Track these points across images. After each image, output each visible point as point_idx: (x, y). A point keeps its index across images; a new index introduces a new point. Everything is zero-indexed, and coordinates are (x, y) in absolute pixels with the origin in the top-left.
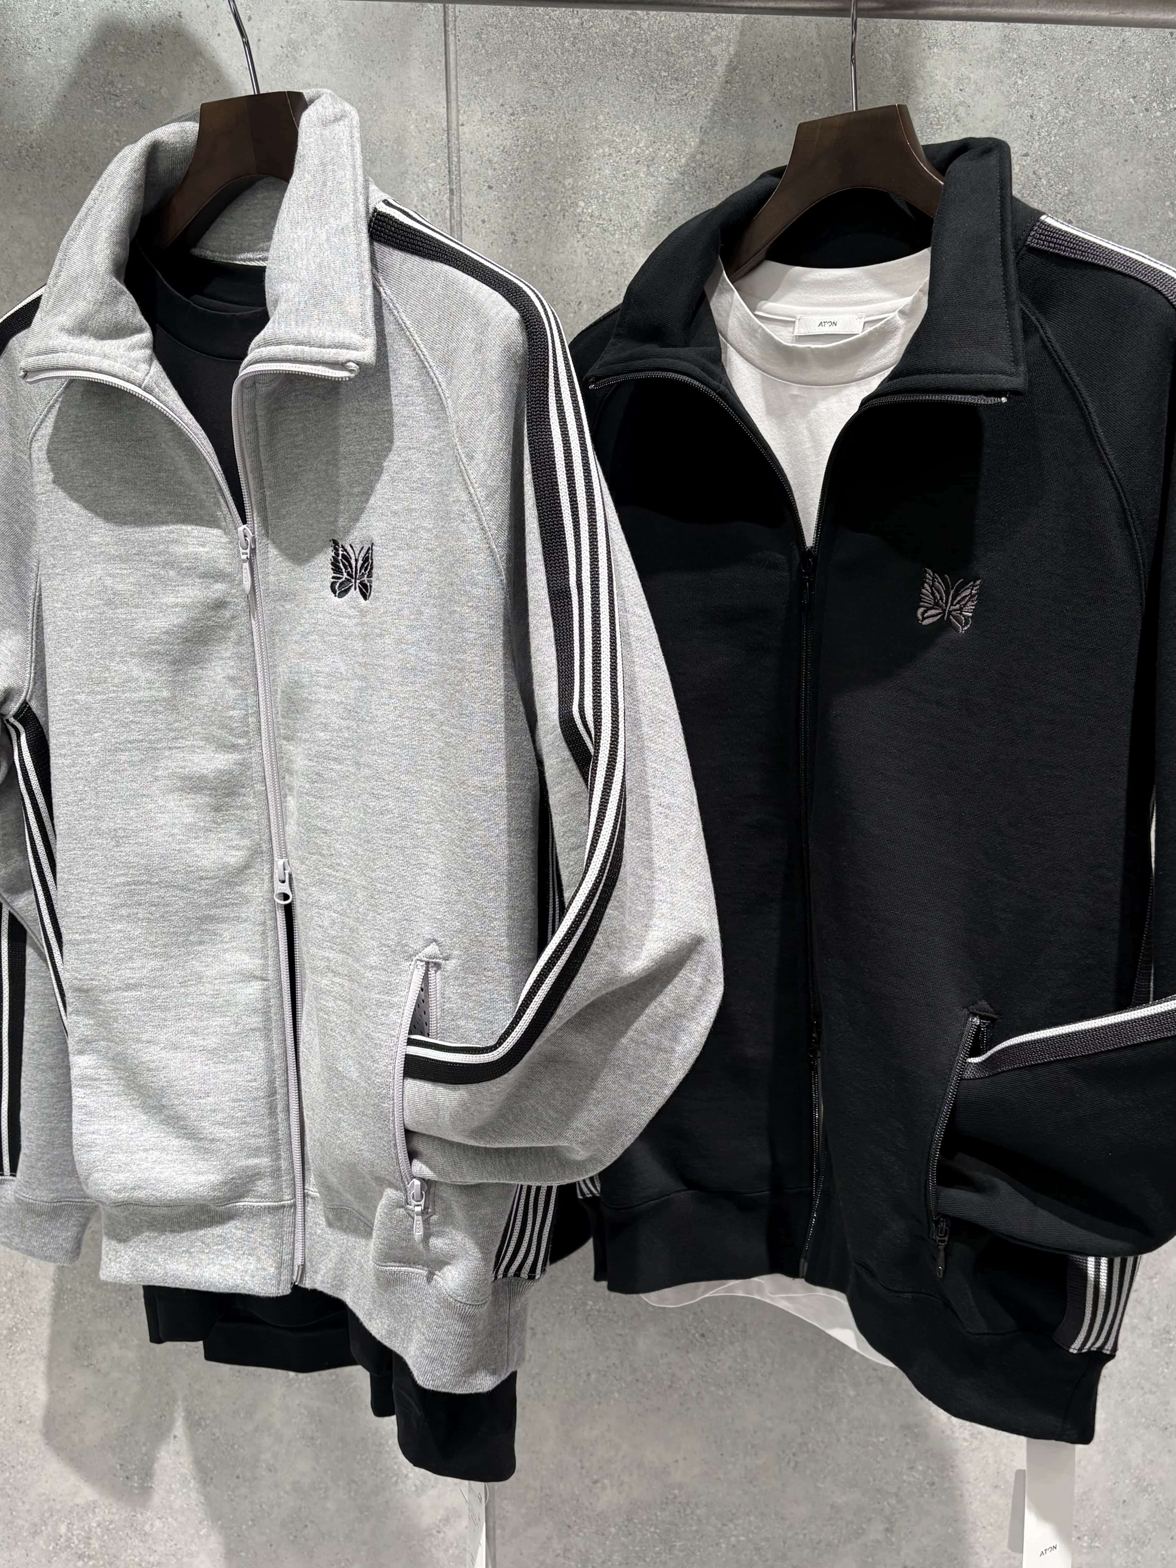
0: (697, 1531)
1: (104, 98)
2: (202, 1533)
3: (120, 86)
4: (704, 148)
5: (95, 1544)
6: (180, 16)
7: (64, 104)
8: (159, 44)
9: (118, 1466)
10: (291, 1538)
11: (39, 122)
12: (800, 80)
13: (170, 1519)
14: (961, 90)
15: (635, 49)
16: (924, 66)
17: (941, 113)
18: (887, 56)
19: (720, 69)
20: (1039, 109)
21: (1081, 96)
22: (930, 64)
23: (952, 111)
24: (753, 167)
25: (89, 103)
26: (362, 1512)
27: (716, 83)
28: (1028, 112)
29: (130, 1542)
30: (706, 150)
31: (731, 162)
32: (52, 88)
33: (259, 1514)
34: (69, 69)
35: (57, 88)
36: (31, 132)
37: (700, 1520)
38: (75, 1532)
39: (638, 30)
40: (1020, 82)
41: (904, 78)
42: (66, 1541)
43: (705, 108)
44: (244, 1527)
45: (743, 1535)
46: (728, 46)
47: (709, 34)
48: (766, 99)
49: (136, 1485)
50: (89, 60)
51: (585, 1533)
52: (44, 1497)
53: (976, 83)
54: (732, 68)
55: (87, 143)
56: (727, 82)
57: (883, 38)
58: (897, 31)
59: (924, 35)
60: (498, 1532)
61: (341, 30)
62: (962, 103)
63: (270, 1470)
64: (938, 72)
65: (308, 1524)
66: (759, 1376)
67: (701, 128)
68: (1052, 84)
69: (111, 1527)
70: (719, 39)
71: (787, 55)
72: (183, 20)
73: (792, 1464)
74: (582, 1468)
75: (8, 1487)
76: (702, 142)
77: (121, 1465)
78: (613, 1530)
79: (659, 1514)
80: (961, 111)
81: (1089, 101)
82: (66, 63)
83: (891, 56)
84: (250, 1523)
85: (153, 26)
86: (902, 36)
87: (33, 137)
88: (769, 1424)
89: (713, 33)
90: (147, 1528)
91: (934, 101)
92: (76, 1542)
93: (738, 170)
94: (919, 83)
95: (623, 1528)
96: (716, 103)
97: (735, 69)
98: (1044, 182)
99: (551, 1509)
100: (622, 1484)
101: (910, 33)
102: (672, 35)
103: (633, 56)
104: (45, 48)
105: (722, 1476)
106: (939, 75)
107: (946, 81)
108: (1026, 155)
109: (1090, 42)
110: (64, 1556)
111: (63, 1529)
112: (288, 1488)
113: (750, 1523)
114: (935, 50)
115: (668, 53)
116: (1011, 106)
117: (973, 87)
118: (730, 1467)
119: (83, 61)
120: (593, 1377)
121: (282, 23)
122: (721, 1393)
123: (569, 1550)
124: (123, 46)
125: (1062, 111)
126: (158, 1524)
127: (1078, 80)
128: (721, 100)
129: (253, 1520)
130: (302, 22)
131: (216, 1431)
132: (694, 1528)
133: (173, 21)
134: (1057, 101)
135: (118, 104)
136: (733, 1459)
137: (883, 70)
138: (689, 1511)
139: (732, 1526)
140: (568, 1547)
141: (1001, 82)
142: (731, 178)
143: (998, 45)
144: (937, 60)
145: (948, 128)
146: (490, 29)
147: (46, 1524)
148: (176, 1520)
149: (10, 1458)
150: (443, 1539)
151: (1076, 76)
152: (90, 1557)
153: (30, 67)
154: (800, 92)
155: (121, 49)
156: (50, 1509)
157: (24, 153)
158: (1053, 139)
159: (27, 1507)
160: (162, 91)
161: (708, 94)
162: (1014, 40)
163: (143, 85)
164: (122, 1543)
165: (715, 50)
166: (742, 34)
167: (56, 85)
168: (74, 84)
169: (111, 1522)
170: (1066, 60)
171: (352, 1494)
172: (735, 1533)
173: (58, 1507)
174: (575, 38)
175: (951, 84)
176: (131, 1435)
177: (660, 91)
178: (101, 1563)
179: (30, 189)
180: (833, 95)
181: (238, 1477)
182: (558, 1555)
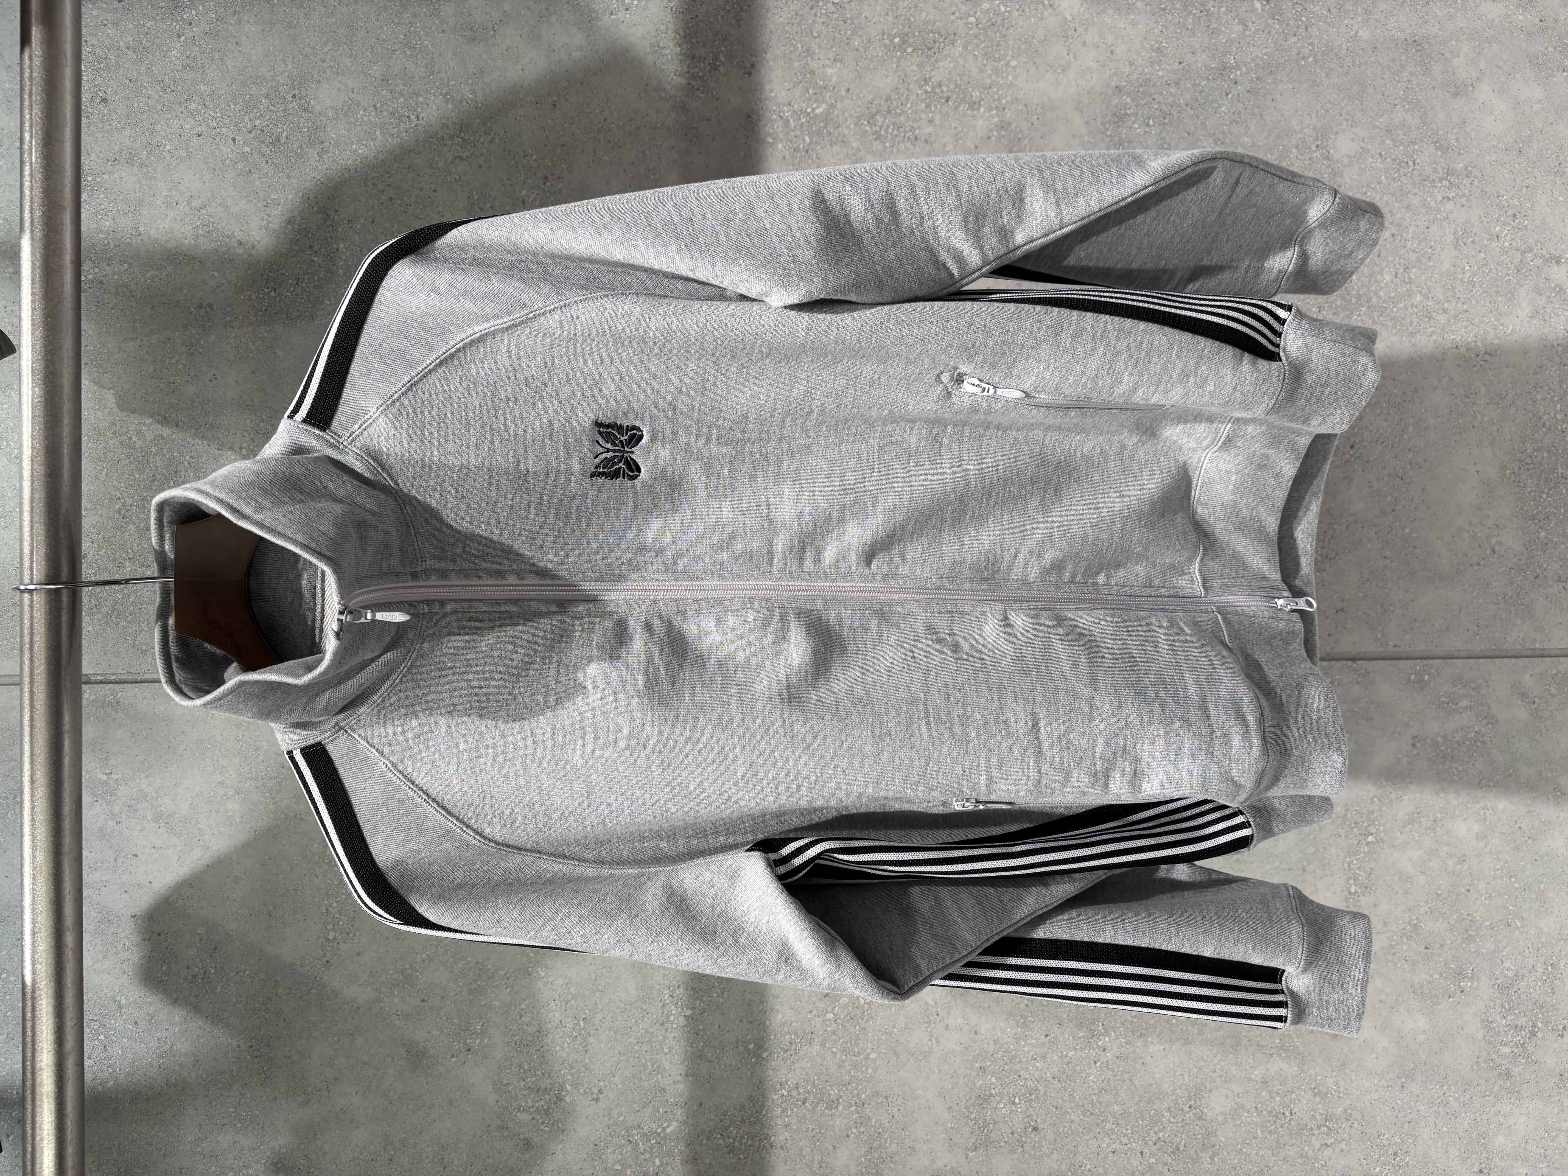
0: (1549, 452)
1: (208, 983)
2: (1519, 925)
3: (197, 969)
4: (236, 447)
5: (1522, 1021)
6: (135, 916)
7: (214, 1018)
8: (159, 935)
9: (1451, 1000)
10: (1530, 841)
11: (229, 1040)
12: (173, 357)
13: (1504, 953)
14: (177, 204)
16: (156, 240)
17: (199, 223)
18: (148, 275)
19: (166, 432)
20: (192, 128)
21: (179, 88)
22: (154, 234)
23: (197, 212)
24: (253, 401)
25: (212, 996)
26: (1510, 775)
27: (178, 436)
28: (195, 139)
29: (1522, 990)
30: (238, 445)
31: (248, 422)
32: (200, 1028)
33: (1505, 871)
34: (183, 1013)
35: (200, 1023)
36: (239, 1046)
37: (1538, 449)
39: (133, 508)
40: (168, 147)
41: (167, 259)
43: (200, 445)
44: (1516, 885)
45: (1555, 406)
46: (144, 424)
47: (135, 442)
48: (191, 389)
49: (1469, 984)
50: (175, 996)
51: (1545, 562)
52: (1475, 1067)
53: (170, 190)
54: (164, 421)
55: (247, 998)
56: (177, 426)
57: (133, 279)
58: (126, 266)
59: (128, 240)
60: (1537, 646)
61: (142, 776)
62: (189, 204)
63: (1464, 861)
64: (162, 227)
65: (1517, 826)
66: (1395, 391)
67: (218, 449)
68: (169, 116)
70: (139, 433)
71: (151, 369)
72: (138, 914)
74: (1479, 564)
76: (231, 448)
77: (1450, 997)
78: (1543, 534)
79: (1529, 489)
80: (196, 203)
81: (184, 81)
82: (178, 1015)
83: (148, 271)
84: (1513, 880)
85: (144, 940)
86: (130, 261)
87: (243, 1045)
88: (1445, 381)
89: (134, 438)
90: (1510, 974)
91: (187, 229)
92: (1519, 1038)
93: (255, 415)
94: (172, 244)
95: (1541, 524)
96: (195, 436)
97: (165, 418)
98: (257, 122)
99: (1518, 595)
101: (127, 253)
102: (137, 476)
104: (165, 1033)
105: (1495, 428)
106: (164, 225)
107: (169, 218)
108: (234, 140)
109: (130, 81)
112: (1481, 844)
113: (1544, 399)
114: (141, 229)
115: (153, 480)
116: (190, 156)
117: (174, 193)
118: (1486, 419)
119: (175, 1001)
120: (1388, 553)
121: (138, 827)
122: (1411, 429)
123: (1560, 577)
124: (162, 966)
125: (193, 106)
126: (1507, 964)
127: (165, 92)
128: (193, 431)
129: (1511, 877)
130: (137, 810)
131: (1422, 910)
132: (1545, 455)
133: (139, 922)
134: (185, 112)
135: (213, 971)
136: (1479, 417)
137: (161, 279)
138: (1528, 460)
139: (1545, 417)
140: (1556, 578)
141: (169, 165)
142: (263, 421)
143: (135, 169)
144: (151, 228)
145: (211, 216)
146: (137, 642)
147: (1500, 1065)
148: (1505, 948)
149: (1436, 1097)
150: (1540, 698)
151: (161, 93)
152: (1534, 1026)
153: (183, 1047)
154: (183, 357)
155: (165, 968)
156: (1486, 1061)
157: (257, 1053)
158: (219, 115)
159: (1483, 1081)
160: (200, 932)
161: (189, 443)
162: (131, 153)
163: (195, 949)
164: (1524, 997)
165: (149, 438)
166: (133, 412)
167: (197, 1024)
168: (197, 1009)
170: (147, 103)
171: (1492, 784)
172: (1552, 414)
173: (1484, 1054)
174: (143, 565)
175: (172, 213)
179: (288, 1049)
180: (185, 327)
181: (1469, 891)
182: (1564, 588)
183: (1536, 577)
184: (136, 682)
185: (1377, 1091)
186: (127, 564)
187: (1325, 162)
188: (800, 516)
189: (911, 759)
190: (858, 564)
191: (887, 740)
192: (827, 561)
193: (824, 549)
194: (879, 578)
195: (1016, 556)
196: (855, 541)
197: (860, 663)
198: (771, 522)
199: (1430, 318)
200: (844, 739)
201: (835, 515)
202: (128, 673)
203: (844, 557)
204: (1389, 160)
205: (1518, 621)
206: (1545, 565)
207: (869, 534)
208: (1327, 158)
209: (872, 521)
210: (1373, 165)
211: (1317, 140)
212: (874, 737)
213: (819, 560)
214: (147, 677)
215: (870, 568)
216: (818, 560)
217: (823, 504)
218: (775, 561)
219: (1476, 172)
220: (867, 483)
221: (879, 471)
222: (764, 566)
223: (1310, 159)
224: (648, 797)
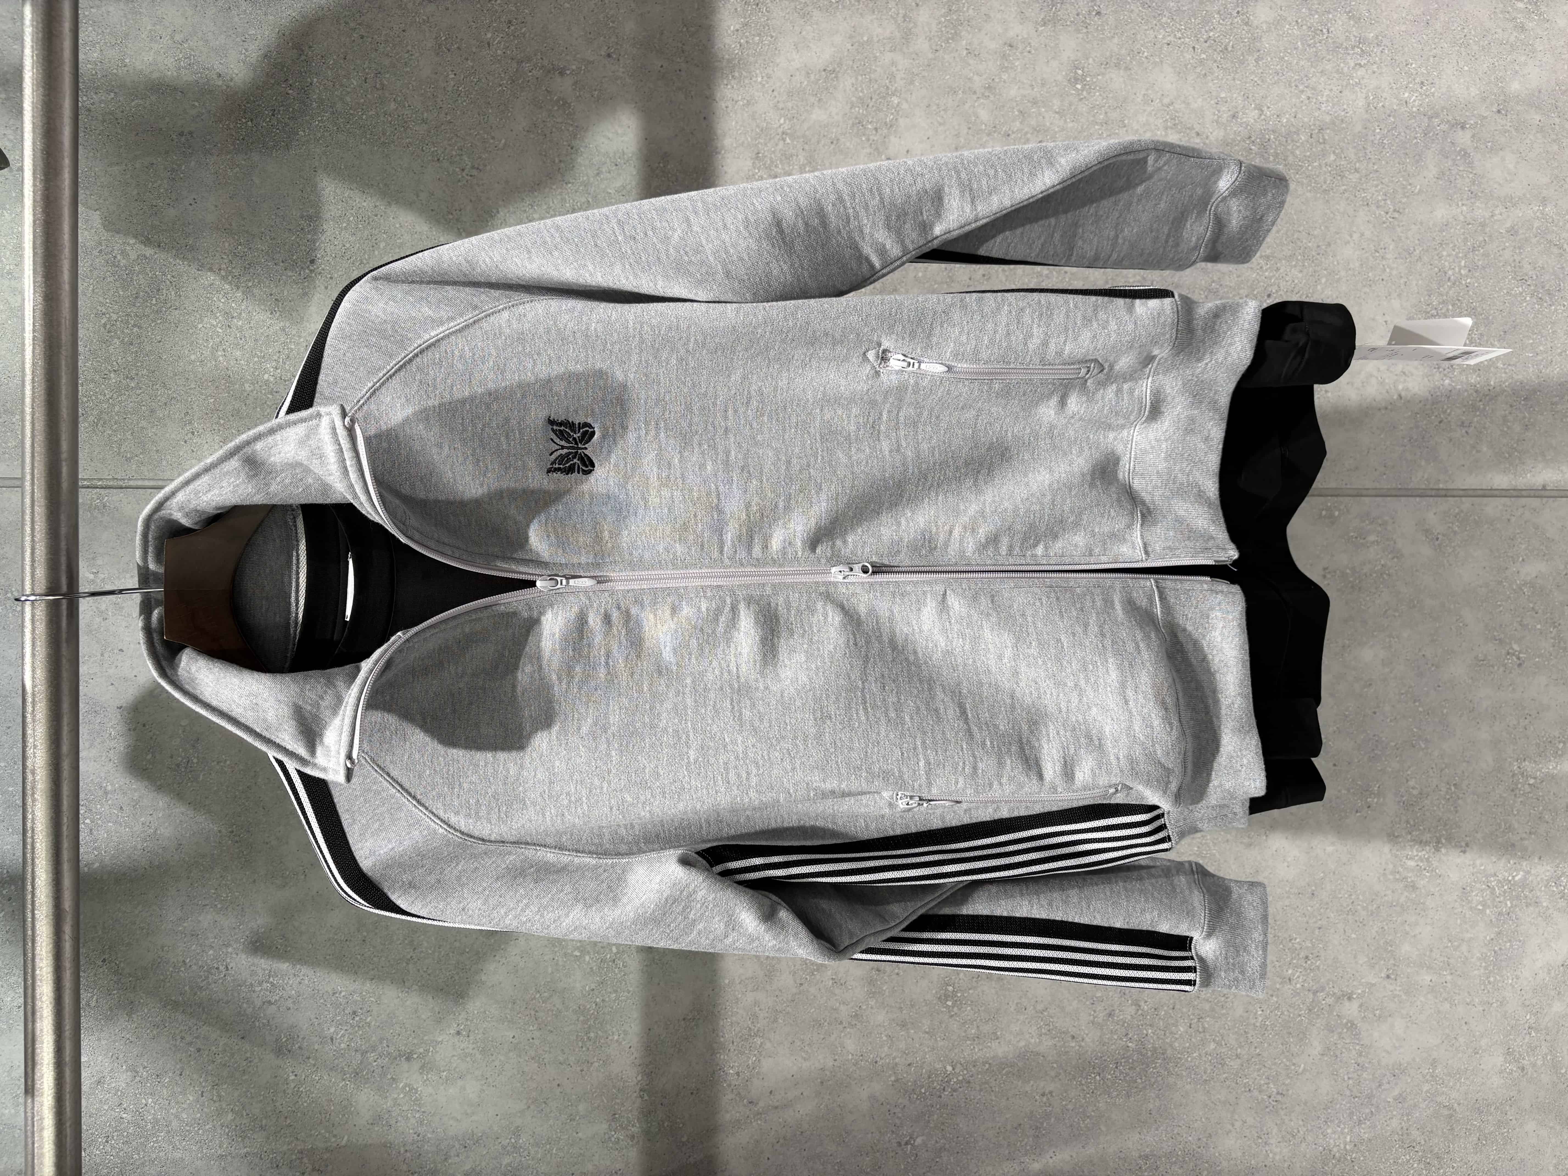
0: (1453, 305)
1: (191, 771)
2: (1423, 746)
3: (180, 759)
4: (216, 267)
6: (121, 707)
7: (196, 805)
8: (144, 725)
9: (1358, 814)
10: (1433, 669)
11: (211, 825)
12: (156, 182)
13: (1409, 772)
14: (161, 38)
15: (134, 326)
16: (141, 71)
17: (181, 56)
18: (133, 104)
19: (149, 252)
22: (139, 66)
23: (179, 46)
24: (231, 225)
25: (194, 784)
26: (1414, 606)
27: (161, 256)
29: (1427, 808)
30: (217, 266)
31: (227, 244)
32: (183, 814)
33: (1409, 696)
34: (167, 799)
35: (183, 809)
36: (220, 831)
37: (1443, 302)
38: (1415, 853)
41: (151, 89)
42: (1422, 861)
43: (181, 266)
44: (1421, 709)
45: (1460, 262)
46: (129, 244)
48: (172, 212)
49: (1376, 800)
50: (159, 783)
51: (1448, 407)
53: (154, 25)
54: (147, 242)
55: (228, 787)
56: (159, 246)
57: (119, 107)
58: (112, 95)
59: (115, 71)
60: (1441, 486)
61: (128, 576)
62: (172, 38)
63: (1370, 685)
64: (146, 59)
65: (1421, 654)
67: (198, 270)
69: (1412, 823)
70: (123, 253)
71: (135, 192)
72: (124, 705)
73: (1396, 215)
75: (1370, 908)
76: (211, 270)
77: (1357, 812)
80: (178, 37)
82: (162, 801)
83: (133, 100)
84: (1417, 704)
85: (130, 730)
87: (223, 831)
88: (1356, 236)
89: (119, 257)
90: (1415, 792)
91: (170, 62)
93: (234, 238)
94: (155, 75)
95: (1446, 372)
96: (176, 256)
97: (147, 239)
99: (1423, 438)
100: (1404, 373)
102: (121, 293)
103: (140, 327)
104: (150, 818)
105: (1402, 281)
106: (149, 57)
107: (153, 51)
110: (1435, 864)
111: (1411, 863)
112: (1387, 670)
113: (1449, 255)
114: (127, 61)
115: (137, 297)
117: (158, 27)
118: (1394, 272)
119: (159, 789)
121: (124, 624)
123: (1463, 423)
124: (147, 755)
126: (1412, 783)
128: (174, 251)
129: (1415, 702)
130: (123, 608)
132: (1450, 307)
133: (125, 713)
135: (195, 761)
136: (1388, 270)
137: (145, 108)
139: (1450, 272)
140: (1459, 423)
142: (240, 245)
144: (136, 60)
145: (193, 50)
146: (122, 450)
147: (1406, 878)
148: (1409, 767)
150: (1444, 535)
153: (166, 831)
154: (165, 181)
155: (149, 757)
157: (237, 838)
160: (183, 724)
161: (170, 263)
163: (179, 740)
165: (133, 257)
166: (118, 233)
167: (180, 810)
168: (179, 796)
169: (1408, 822)
171: (1397, 614)
172: (1457, 269)
173: (1391, 866)
174: (127, 377)
175: (156, 46)
176: (1331, 802)
177: (169, 305)
178: (1444, 832)
179: (267, 835)
180: (167, 152)
181: (1375, 713)
182: (1467, 432)
183: (1440, 422)
184: (121, 488)
185: (1288, 897)
186: (112, 375)
187: (1245, 28)
188: (748, 506)
189: (851, 740)
190: (803, 550)
191: (828, 722)
192: (774, 547)
193: (771, 536)
194: (823, 561)
195: (951, 532)
196: (800, 528)
197: (805, 646)
198: (720, 512)
199: (1343, 177)
200: (787, 721)
201: (781, 505)
202: (114, 479)
203: (790, 543)
204: (1304, 27)
205: (1423, 463)
206: (1448, 411)
207: (813, 522)
208: (1247, 24)
209: (816, 508)
210: (1290, 32)
211: (1238, 6)
212: (815, 720)
213: (767, 547)
214: (132, 483)
215: (815, 552)
216: (765, 547)
217: (769, 494)
218: (726, 549)
219: (1386, 42)
220: (811, 470)
221: (823, 458)
222: (716, 555)
223: (1231, 24)
224: (605, 785)
